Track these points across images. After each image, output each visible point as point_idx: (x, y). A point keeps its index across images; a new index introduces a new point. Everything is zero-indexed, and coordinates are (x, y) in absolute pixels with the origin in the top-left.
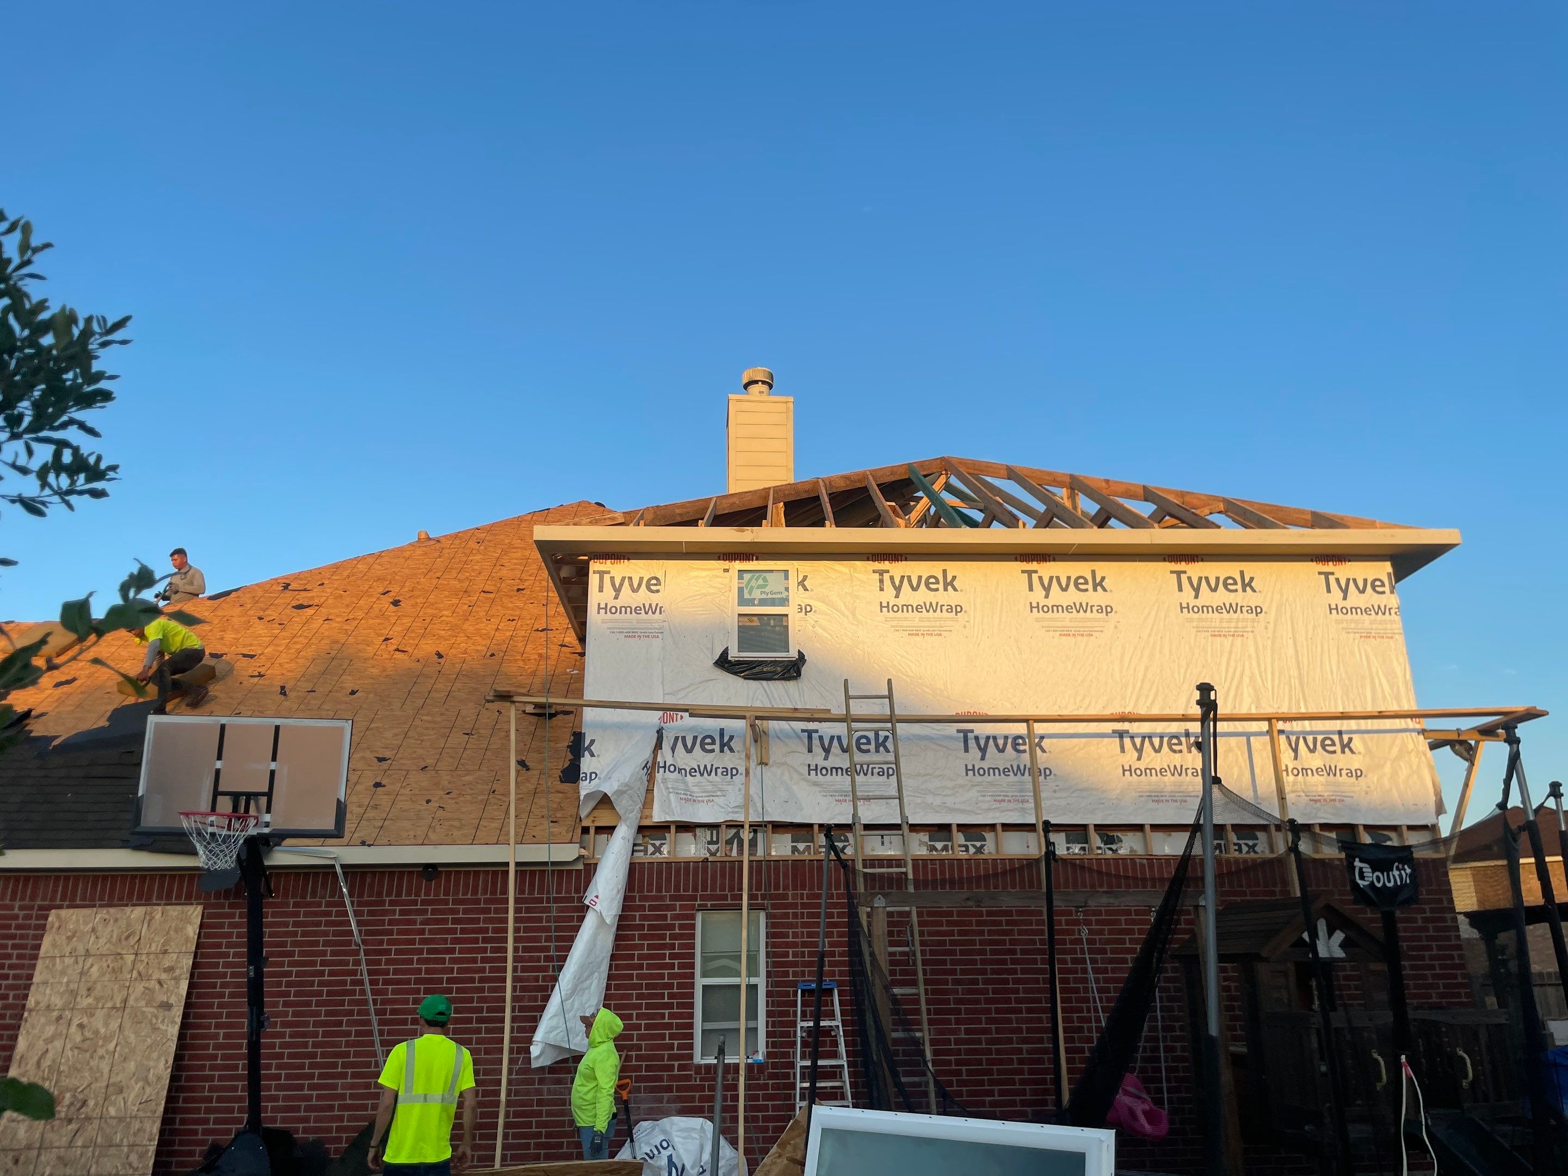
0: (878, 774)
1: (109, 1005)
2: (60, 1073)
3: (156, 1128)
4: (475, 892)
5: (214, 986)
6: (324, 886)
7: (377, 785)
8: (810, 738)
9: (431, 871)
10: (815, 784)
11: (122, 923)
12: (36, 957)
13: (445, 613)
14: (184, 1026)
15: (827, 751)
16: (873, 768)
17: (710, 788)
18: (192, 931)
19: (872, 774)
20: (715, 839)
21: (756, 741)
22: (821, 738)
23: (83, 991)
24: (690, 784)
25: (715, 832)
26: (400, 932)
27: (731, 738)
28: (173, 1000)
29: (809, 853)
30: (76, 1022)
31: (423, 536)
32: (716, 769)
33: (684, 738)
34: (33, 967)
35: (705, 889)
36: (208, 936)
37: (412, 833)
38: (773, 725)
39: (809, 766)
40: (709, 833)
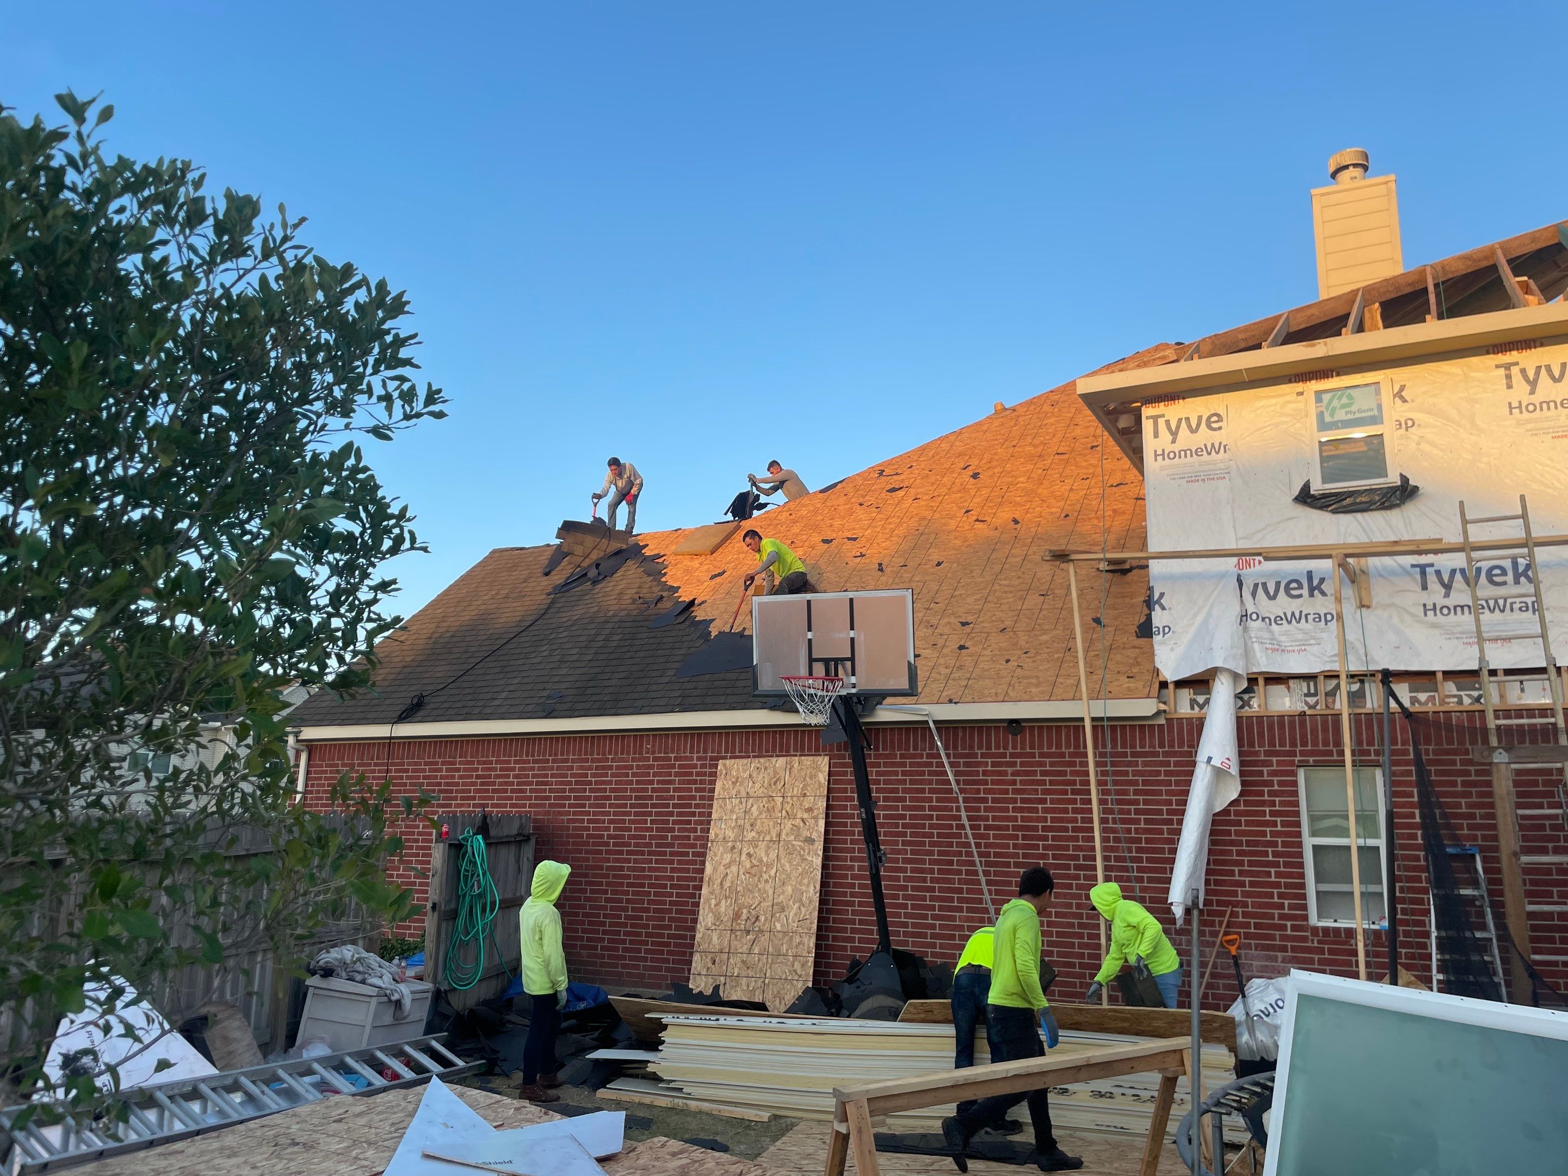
0: (1520, 609)
1: (768, 838)
2: (737, 893)
3: (812, 942)
4: (1059, 746)
5: (845, 825)
6: (924, 740)
7: (962, 647)
8: (1423, 574)
9: (1014, 725)
10: (1434, 626)
11: (771, 771)
12: (712, 798)
13: (1021, 479)
14: (826, 858)
15: (1448, 587)
16: (1512, 604)
17: (1300, 636)
18: (823, 778)
19: (1512, 610)
20: (1312, 691)
21: (1353, 582)
22: (1438, 573)
23: (748, 826)
24: (1276, 634)
25: (1312, 684)
26: (993, 782)
27: (1322, 580)
28: (814, 836)
29: (1434, 704)
30: (745, 851)
31: (999, 407)
32: (1306, 616)
33: (1264, 585)
34: (711, 806)
35: (1304, 744)
36: (836, 782)
37: (993, 691)
38: (1373, 562)
39: (1425, 605)
40: (1304, 685)
